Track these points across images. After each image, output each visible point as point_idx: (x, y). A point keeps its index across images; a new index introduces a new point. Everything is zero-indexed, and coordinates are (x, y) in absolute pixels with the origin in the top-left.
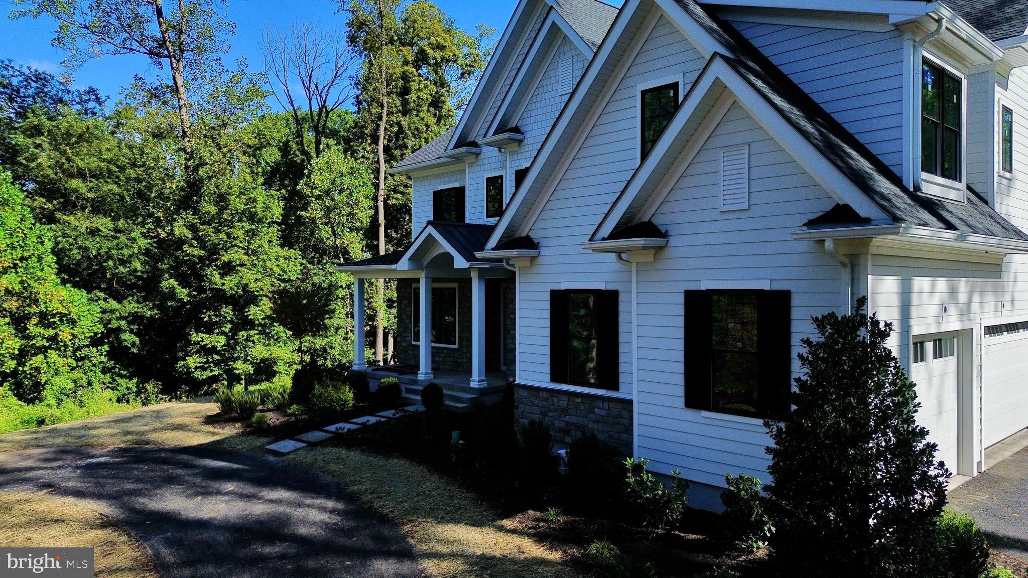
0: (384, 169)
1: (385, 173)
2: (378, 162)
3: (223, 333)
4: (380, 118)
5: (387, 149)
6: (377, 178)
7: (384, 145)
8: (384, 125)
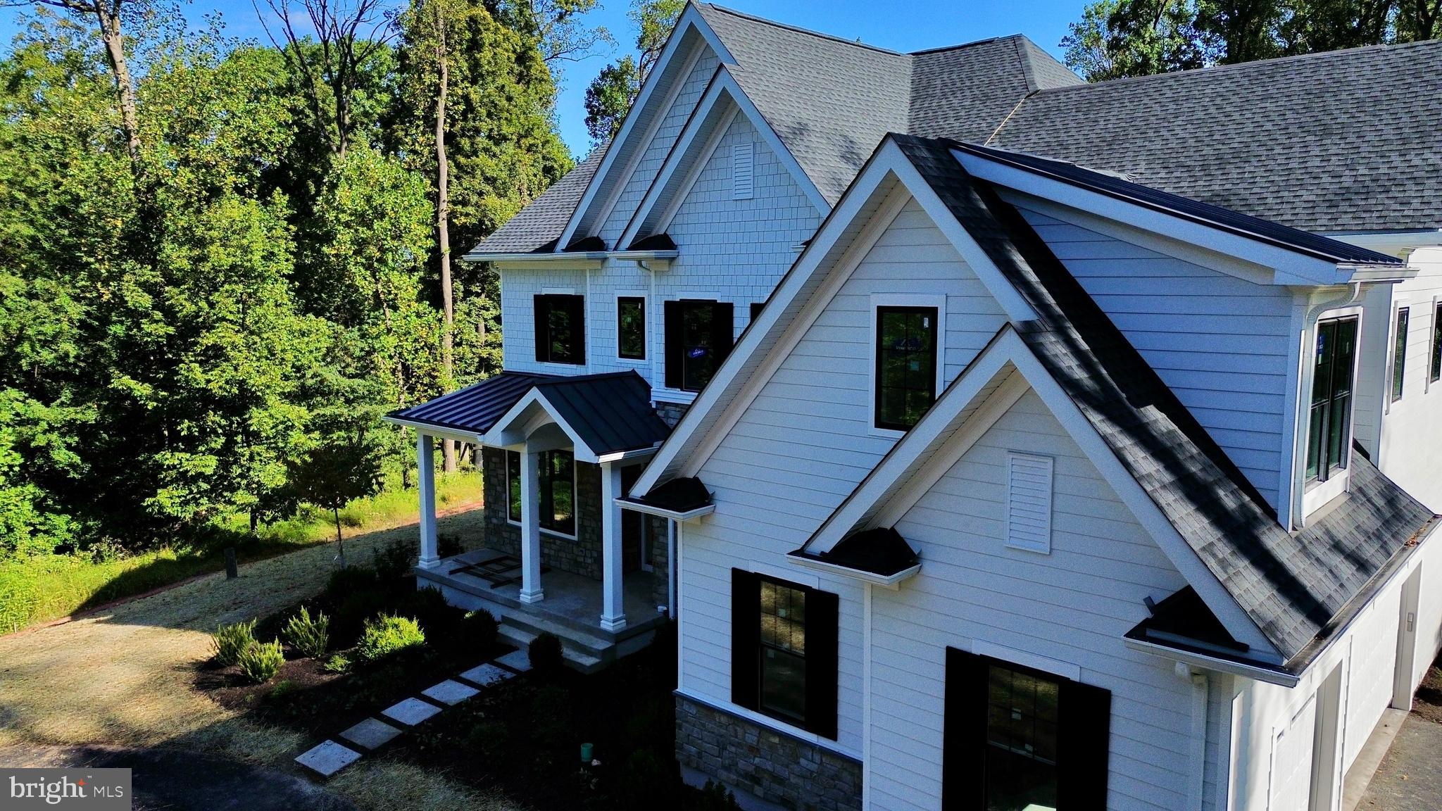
0: (446, 168)
1: (449, 175)
2: (436, 158)
3: (211, 451)
4: (438, 92)
5: (449, 138)
6: (436, 183)
7: (445, 133)
8: (444, 102)
